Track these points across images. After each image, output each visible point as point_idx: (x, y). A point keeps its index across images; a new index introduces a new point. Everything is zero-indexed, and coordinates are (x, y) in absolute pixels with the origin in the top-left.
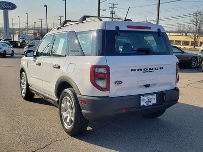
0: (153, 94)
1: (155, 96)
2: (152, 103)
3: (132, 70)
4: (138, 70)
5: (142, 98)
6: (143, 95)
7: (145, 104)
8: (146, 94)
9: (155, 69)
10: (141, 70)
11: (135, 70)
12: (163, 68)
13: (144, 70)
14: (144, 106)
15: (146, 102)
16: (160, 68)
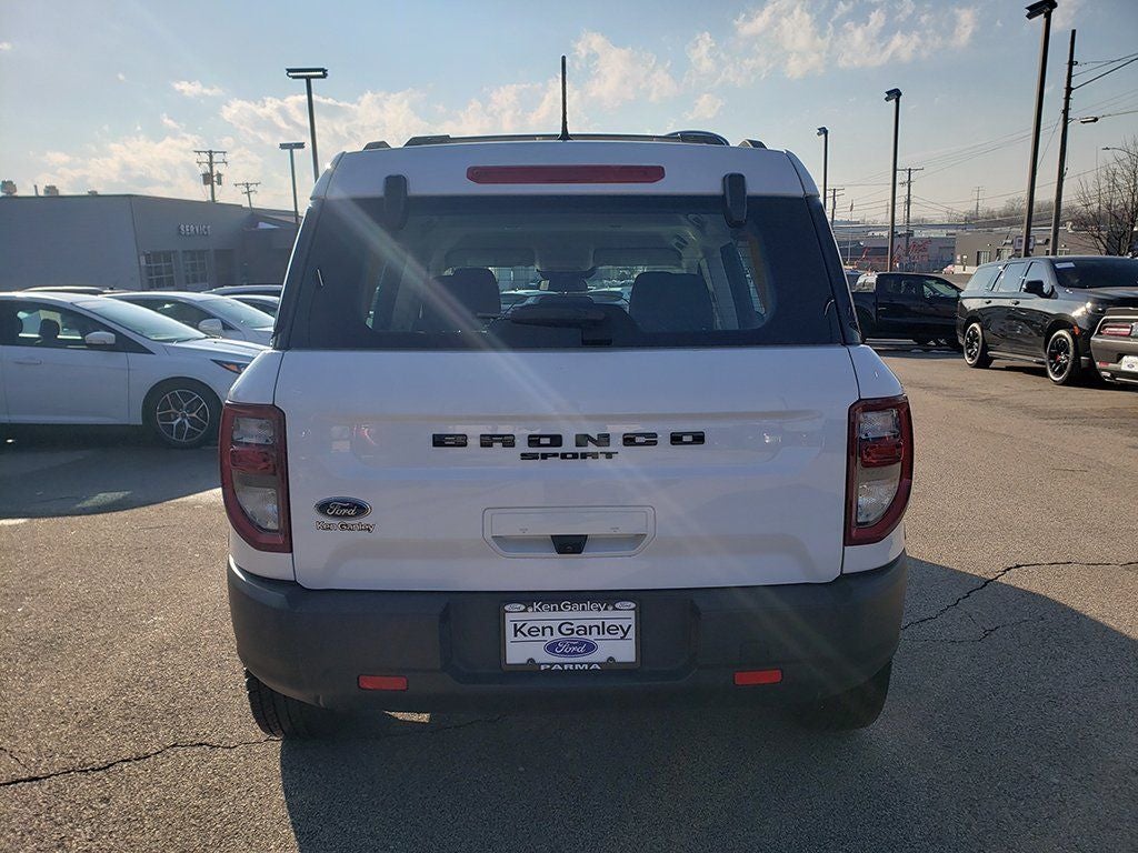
0: (607, 598)
1: (625, 615)
2: (599, 656)
3: (440, 441)
5: (514, 615)
6: (529, 598)
7: (544, 658)
9: (629, 440)
10: (508, 441)
12: (699, 438)
13: (534, 440)
14: (530, 670)
15: (551, 648)
16: (676, 439)
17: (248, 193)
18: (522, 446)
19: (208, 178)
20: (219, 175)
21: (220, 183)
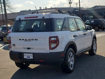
0: (31, 53)
1: (32, 55)
2: (30, 58)
3: (19, 40)
4: (22, 40)
5: (25, 54)
6: (25, 53)
7: (27, 58)
8: (27, 53)
9: (32, 40)
10: (24, 40)
11: (21, 40)
12: (37, 40)
15: (27, 57)
16: (35, 40)
17: (76, 5)
18: (25, 40)
19: (70, 3)
20: (71, 2)
21: (71, 4)
